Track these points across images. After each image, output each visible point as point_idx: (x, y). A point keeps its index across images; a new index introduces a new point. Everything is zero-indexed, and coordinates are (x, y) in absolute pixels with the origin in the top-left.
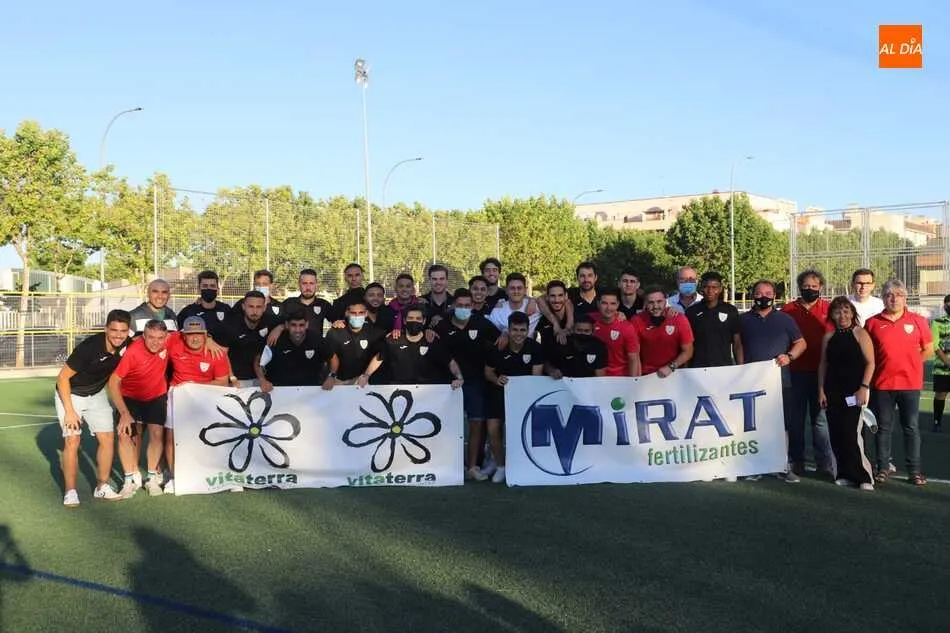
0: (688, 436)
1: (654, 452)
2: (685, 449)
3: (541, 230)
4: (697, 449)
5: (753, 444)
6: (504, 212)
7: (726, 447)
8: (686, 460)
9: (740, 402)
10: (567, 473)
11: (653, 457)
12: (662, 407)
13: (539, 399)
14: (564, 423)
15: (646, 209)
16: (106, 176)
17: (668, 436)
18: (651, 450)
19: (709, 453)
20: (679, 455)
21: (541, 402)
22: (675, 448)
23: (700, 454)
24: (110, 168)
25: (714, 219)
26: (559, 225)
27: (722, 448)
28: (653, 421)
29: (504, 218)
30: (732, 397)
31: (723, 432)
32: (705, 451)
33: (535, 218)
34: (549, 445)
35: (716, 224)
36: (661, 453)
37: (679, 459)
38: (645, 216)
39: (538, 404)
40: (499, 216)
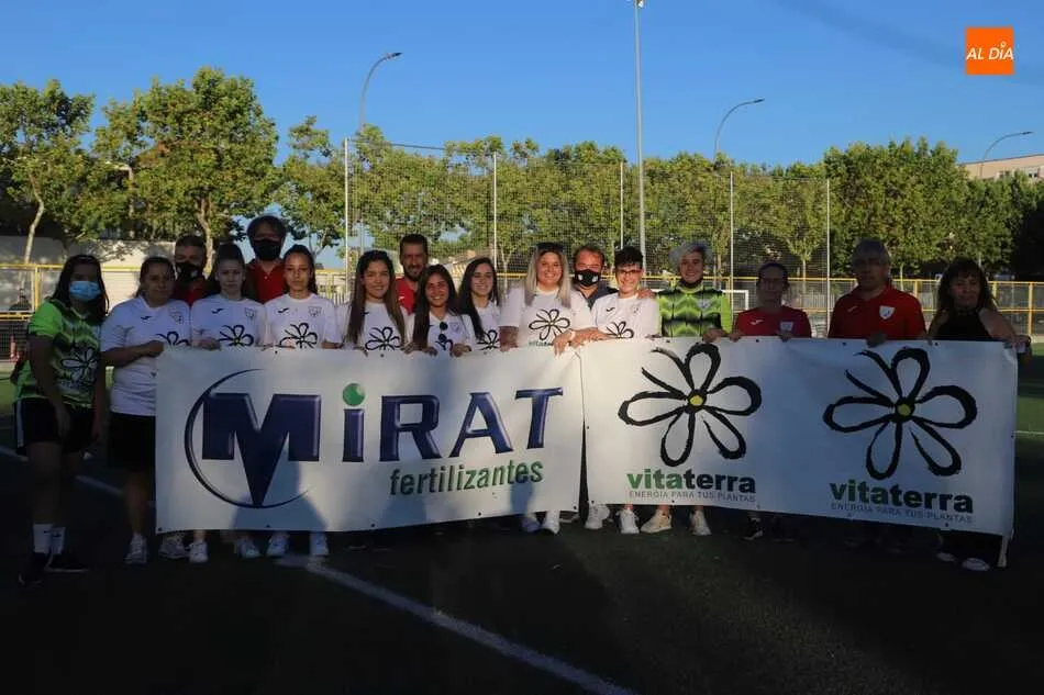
0: (455, 453)
1: (401, 475)
2: (447, 472)
3: (902, 186)
4: (464, 470)
5: (536, 468)
6: (848, 163)
7: (502, 469)
8: (446, 487)
10: (258, 504)
11: (399, 482)
12: (419, 407)
13: (216, 385)
14: (259, 423)
16: (307, 130)
17: (426, 452)
18: (397, 471)
19: (477, 477)
20: (437, 480)
21: (220, 389)
22: (433, 470)
23: (466, 478)
24: (310, 122)
26: (928, 179)
27: (496, 470)
28: (406, 428)
29: (848, 171)
32: (472, 473)
33: (894, 170)
34: (231, 457)
36: (412, 478)
37: (436, 487)
39: (215, 391)
40: (842, 169)
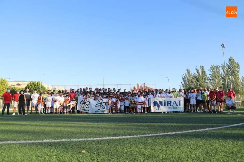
9: (179, 102)
10: (158, 110)
11: (169, 108)
14: (158, 103)
15: (17, 83)
17: (171, 106)
25: (35, 86)
30: (178, 101)
31: (177, 105)
35: (35, 87)
38: (16, 85)
39: (155, 101)
